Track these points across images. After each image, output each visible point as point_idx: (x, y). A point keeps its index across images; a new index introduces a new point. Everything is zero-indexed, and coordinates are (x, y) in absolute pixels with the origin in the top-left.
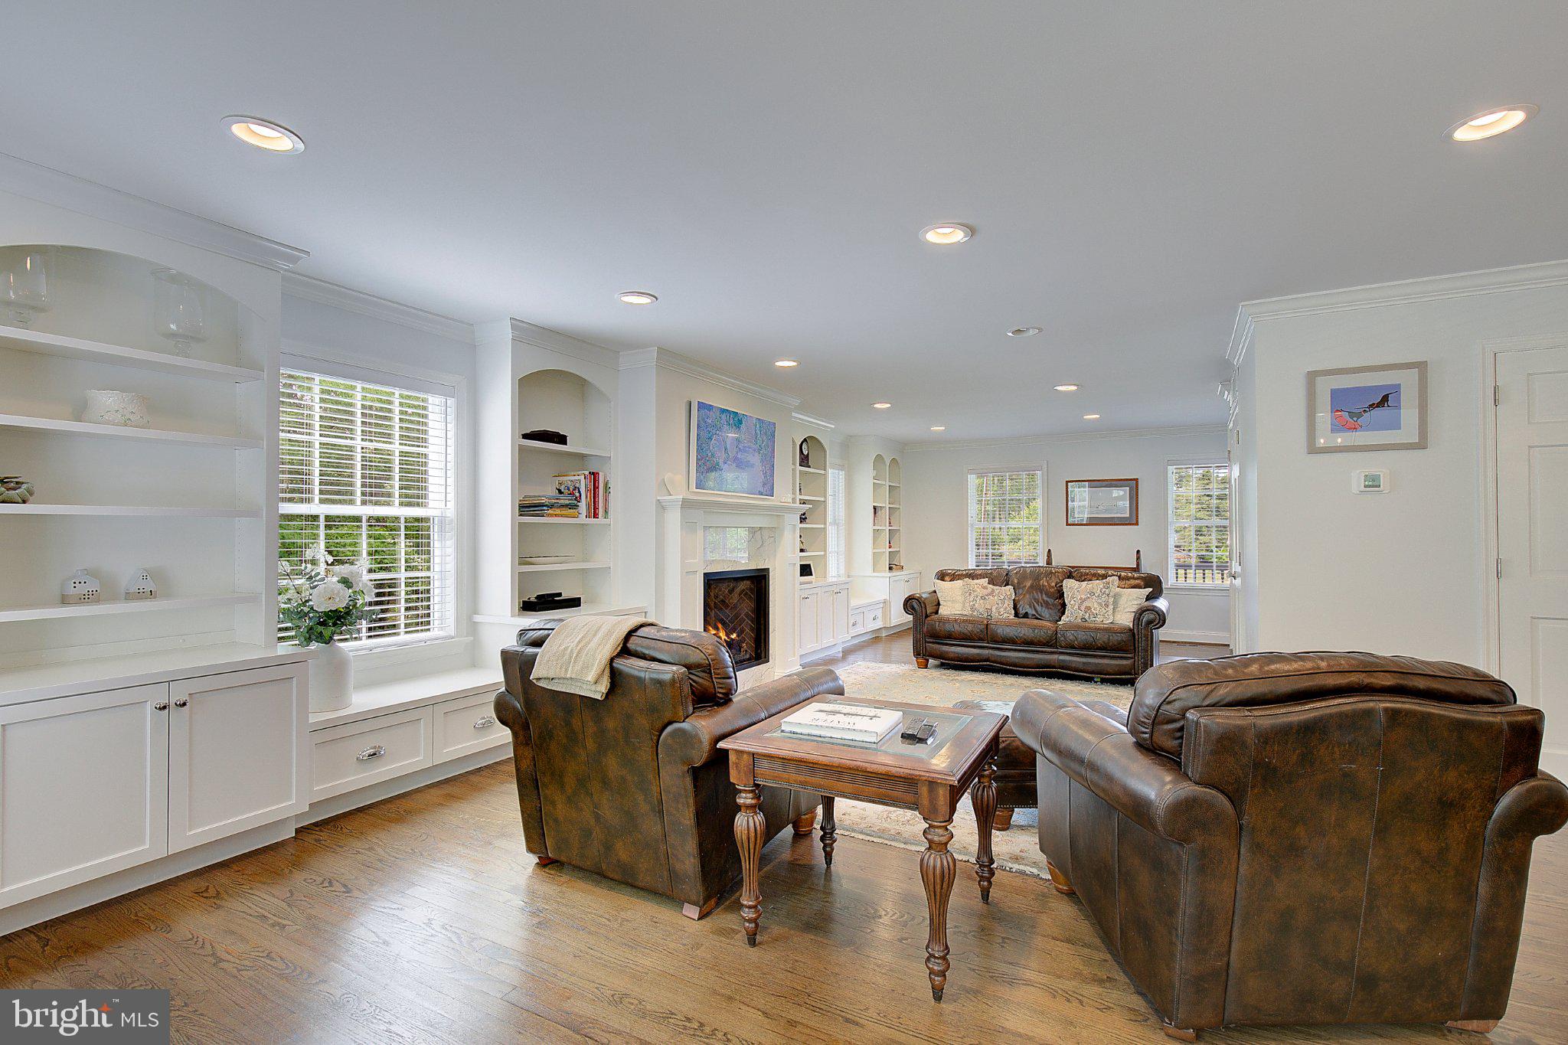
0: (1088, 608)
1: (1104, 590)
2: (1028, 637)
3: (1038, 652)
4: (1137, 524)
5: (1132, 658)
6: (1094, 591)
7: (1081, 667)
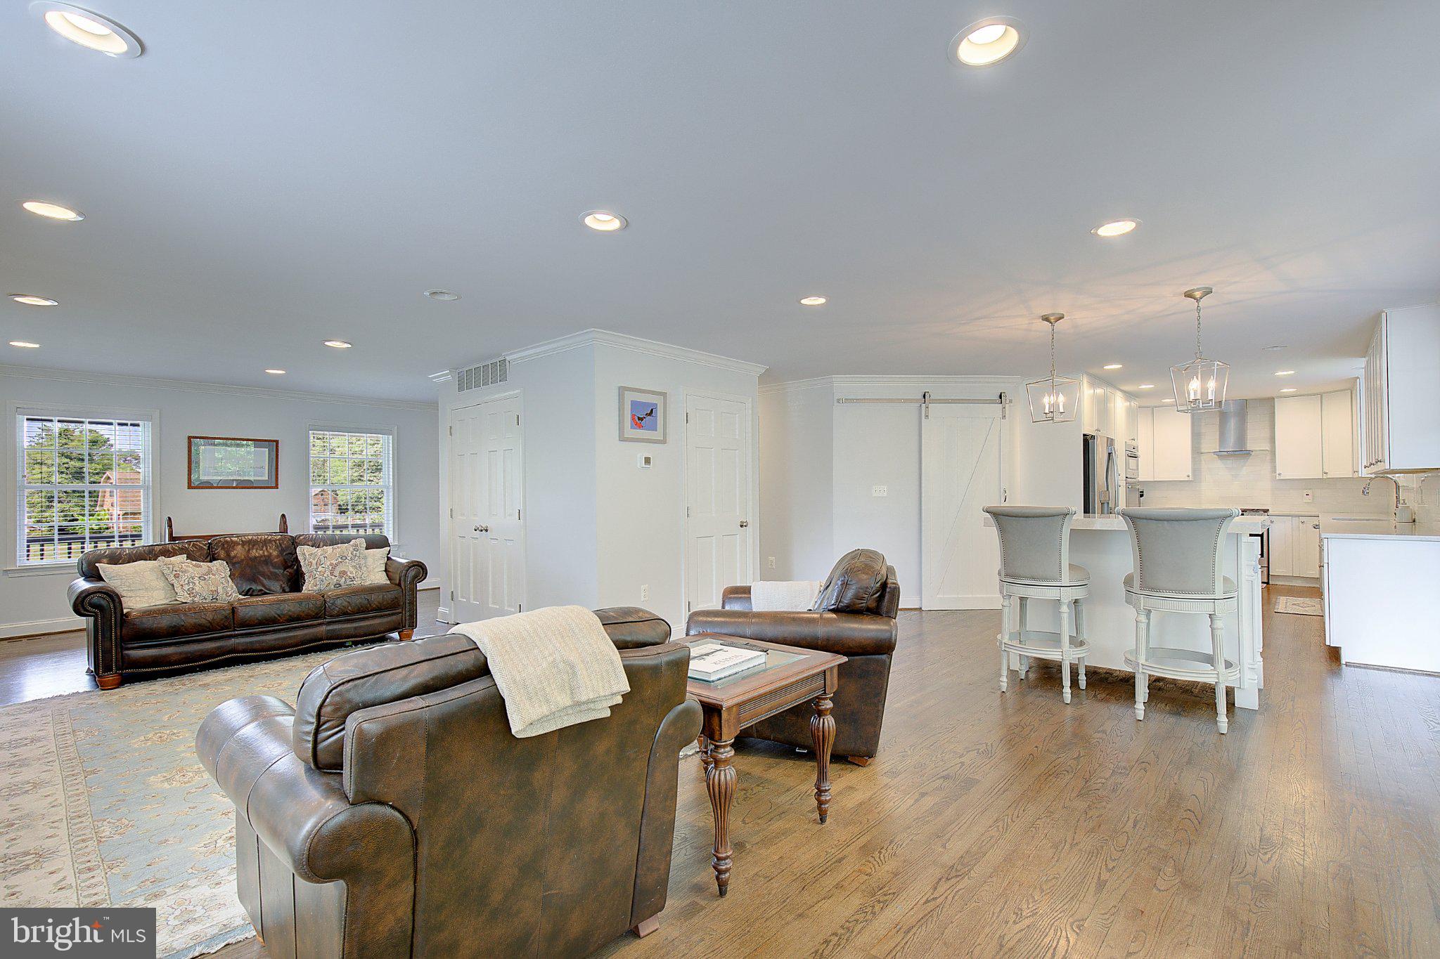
0: (343, 573)
1: (355, 552)
2: (294, 612)
3: (308, 626)
4: (276, 487)
5: (400, 613)
6: (345, 554)
7: (352, 632)
